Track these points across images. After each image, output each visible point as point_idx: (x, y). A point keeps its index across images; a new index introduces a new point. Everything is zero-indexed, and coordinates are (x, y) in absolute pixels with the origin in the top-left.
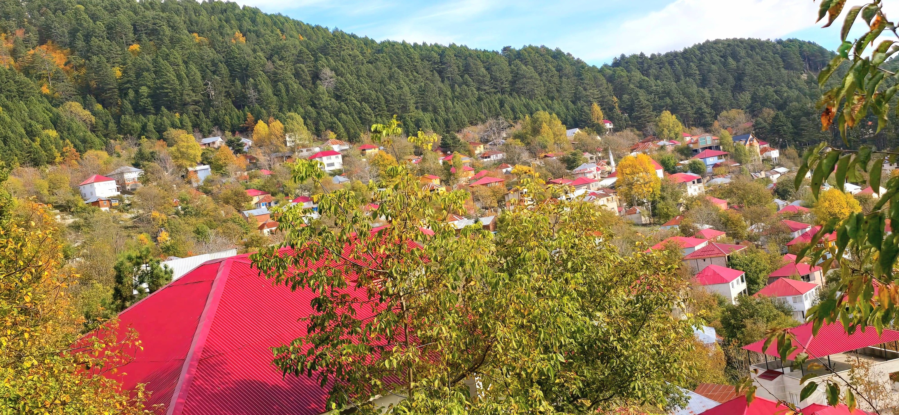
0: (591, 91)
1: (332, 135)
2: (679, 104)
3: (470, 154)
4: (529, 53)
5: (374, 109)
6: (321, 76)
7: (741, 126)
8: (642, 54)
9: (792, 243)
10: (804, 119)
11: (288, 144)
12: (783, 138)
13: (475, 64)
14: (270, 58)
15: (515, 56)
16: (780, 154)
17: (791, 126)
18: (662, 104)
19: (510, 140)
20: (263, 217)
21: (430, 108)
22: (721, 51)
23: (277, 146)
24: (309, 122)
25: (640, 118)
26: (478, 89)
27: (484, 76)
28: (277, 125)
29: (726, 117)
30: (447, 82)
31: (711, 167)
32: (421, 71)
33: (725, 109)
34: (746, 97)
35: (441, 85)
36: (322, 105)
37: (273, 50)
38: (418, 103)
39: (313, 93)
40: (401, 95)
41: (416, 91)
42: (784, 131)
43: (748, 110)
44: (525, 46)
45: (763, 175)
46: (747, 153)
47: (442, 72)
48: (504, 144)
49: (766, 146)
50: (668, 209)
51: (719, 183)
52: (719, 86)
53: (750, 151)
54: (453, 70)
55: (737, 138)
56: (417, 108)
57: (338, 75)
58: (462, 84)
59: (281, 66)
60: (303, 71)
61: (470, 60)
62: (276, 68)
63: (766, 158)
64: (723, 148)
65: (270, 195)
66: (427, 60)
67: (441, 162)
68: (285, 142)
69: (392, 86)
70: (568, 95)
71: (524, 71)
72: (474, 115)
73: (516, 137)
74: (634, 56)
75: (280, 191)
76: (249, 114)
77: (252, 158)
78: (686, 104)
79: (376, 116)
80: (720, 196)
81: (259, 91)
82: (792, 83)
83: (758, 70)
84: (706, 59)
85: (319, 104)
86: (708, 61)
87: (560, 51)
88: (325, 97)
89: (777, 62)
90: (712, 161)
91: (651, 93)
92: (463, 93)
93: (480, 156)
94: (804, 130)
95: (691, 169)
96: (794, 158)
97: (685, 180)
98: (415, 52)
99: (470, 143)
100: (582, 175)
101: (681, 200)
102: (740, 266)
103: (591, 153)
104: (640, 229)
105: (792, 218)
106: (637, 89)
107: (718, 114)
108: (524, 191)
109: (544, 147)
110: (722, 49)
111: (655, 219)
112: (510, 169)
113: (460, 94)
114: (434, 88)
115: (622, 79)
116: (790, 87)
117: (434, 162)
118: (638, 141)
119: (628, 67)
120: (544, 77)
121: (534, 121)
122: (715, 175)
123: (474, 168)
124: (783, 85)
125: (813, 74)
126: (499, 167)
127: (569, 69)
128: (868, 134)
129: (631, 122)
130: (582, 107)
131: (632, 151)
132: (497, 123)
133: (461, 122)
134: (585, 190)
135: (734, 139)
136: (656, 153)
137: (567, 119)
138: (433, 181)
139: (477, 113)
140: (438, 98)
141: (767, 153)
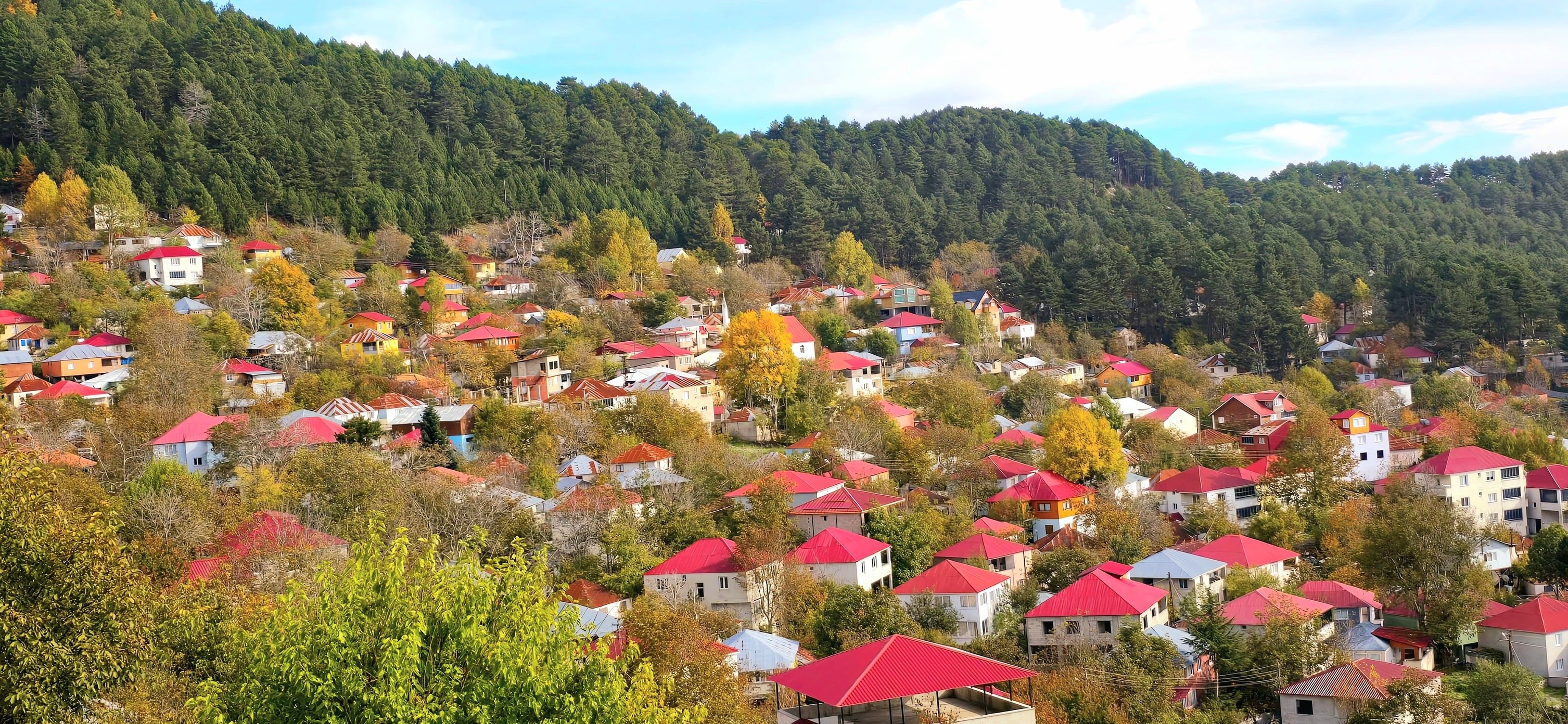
0: (718, 180)
1: (190, 216)
2: (873, 221)
3: (466, 278)
4: (608, 95)
5: (283, 172)
6: (185, 96)
7: (980, 273)
8: (824, 120)
9: (997, 498)
10: (1084, 272)
11: (97, 227)
12: (1045, 303)
13: (498, 105)
14: (82, 52)
15: (581, 98)
16: (1037, 332)
17: (1060, 283)
18: (844, 219)
19: (548, 259)
20: (18, 368)
21: (399, 182)
22: (967, 130)
23: (71, 229)
24: (146, 185)
25: (800, 241)
26: (501, 154)
27: (513, 131)
28: (76, 186)
29: (956, 254)
30: (440, 134)
31: (909, 344)
32: (391, 107)
33: (958, 239)
34: (998, 219)
35: (425, 137)
36: (177, 155)
37: (90, 36)
38: (376, 168)
39: (162, 128)
40: (341, 150)
41: (374, 145)
42: (1047, 291)
43: (997, 246)
44: (602, 80)
45: (997, 368)
46: (975, 327)
47: (432, 113)
48: (535, 266)
49: (1013, 315)
50: (804, 417)
51: (915, 376)
52: (957, 195)
53: (980, 323)
54: (456, 110)
55: (962, 295)
56: (371, 178)
57: (217, 99)
58: (470, 140)
59: (102, 69)
60: (147, 83)
61: (492, 97)
62: (92, 72)
63: (1010, 337)
64: (936, 312)
65: (41, 325)
66: (405, 88)
67: (403, 288)
68: (91, 223)
69: (326, 131)
70: (674, 180)
71: (594, 128)
72: (486, 203)
73: (561, 253)
74: (808, 122)
75: (62, 320)
76: (25, 158)
77: (17, 248)
78: (885, 222)
79: (286, 186)
80: (909, 400)
81: (52, 116)
82: (1086, 202)
83: (1029, 172)
84: (939, 141)
85: (171, 154)
86: (942, 146)
87: (669, 98)
88: (187, 140)
89: (1063, 161)
90: (911, 333)
91: (827, 195)
92: (470, 159)
93: (484, 283)
94: (1082, 292)
95: (870, 346)
96: (1060, 343)
97: (849, 366)
98: (383, 69)
99: (470, 258)
100: (668, 340)
101: (833, 404)
102: (884, 533)
103: (697, 299)
104: (750, 450)
105: (1011, 454)
106: (802, 186)
107: (943, 248)
108: (550, 359)
109: (610, 279)
110: (970, 126)
111: (780, 435)
112: (538, 315)
113: (463, 159)
114: (411, 144)
115: (779, 164)
116: (1081, 210)
117: (390, 288)
118: (789, 284)
119: (794, 141)
120: (631, 144)
121: (598, 227)
122: (914, 360)
123: (469, 306)
124: (1070, 203)
125: (1126, 190)
126: (519, 308)
127: (680, 134)
128: (1195, 309)
129: (782, 247)
130: (696, 208)
131: (774, 301)
132: (527, 223)
133: (458, 214)
134: (661, 368)
135: (957, 297)
136: (815, 309)
137: (664, 231)
138: (378, 325)
139: (493, 200)
140: (417, 163)
141: (1014, 329)
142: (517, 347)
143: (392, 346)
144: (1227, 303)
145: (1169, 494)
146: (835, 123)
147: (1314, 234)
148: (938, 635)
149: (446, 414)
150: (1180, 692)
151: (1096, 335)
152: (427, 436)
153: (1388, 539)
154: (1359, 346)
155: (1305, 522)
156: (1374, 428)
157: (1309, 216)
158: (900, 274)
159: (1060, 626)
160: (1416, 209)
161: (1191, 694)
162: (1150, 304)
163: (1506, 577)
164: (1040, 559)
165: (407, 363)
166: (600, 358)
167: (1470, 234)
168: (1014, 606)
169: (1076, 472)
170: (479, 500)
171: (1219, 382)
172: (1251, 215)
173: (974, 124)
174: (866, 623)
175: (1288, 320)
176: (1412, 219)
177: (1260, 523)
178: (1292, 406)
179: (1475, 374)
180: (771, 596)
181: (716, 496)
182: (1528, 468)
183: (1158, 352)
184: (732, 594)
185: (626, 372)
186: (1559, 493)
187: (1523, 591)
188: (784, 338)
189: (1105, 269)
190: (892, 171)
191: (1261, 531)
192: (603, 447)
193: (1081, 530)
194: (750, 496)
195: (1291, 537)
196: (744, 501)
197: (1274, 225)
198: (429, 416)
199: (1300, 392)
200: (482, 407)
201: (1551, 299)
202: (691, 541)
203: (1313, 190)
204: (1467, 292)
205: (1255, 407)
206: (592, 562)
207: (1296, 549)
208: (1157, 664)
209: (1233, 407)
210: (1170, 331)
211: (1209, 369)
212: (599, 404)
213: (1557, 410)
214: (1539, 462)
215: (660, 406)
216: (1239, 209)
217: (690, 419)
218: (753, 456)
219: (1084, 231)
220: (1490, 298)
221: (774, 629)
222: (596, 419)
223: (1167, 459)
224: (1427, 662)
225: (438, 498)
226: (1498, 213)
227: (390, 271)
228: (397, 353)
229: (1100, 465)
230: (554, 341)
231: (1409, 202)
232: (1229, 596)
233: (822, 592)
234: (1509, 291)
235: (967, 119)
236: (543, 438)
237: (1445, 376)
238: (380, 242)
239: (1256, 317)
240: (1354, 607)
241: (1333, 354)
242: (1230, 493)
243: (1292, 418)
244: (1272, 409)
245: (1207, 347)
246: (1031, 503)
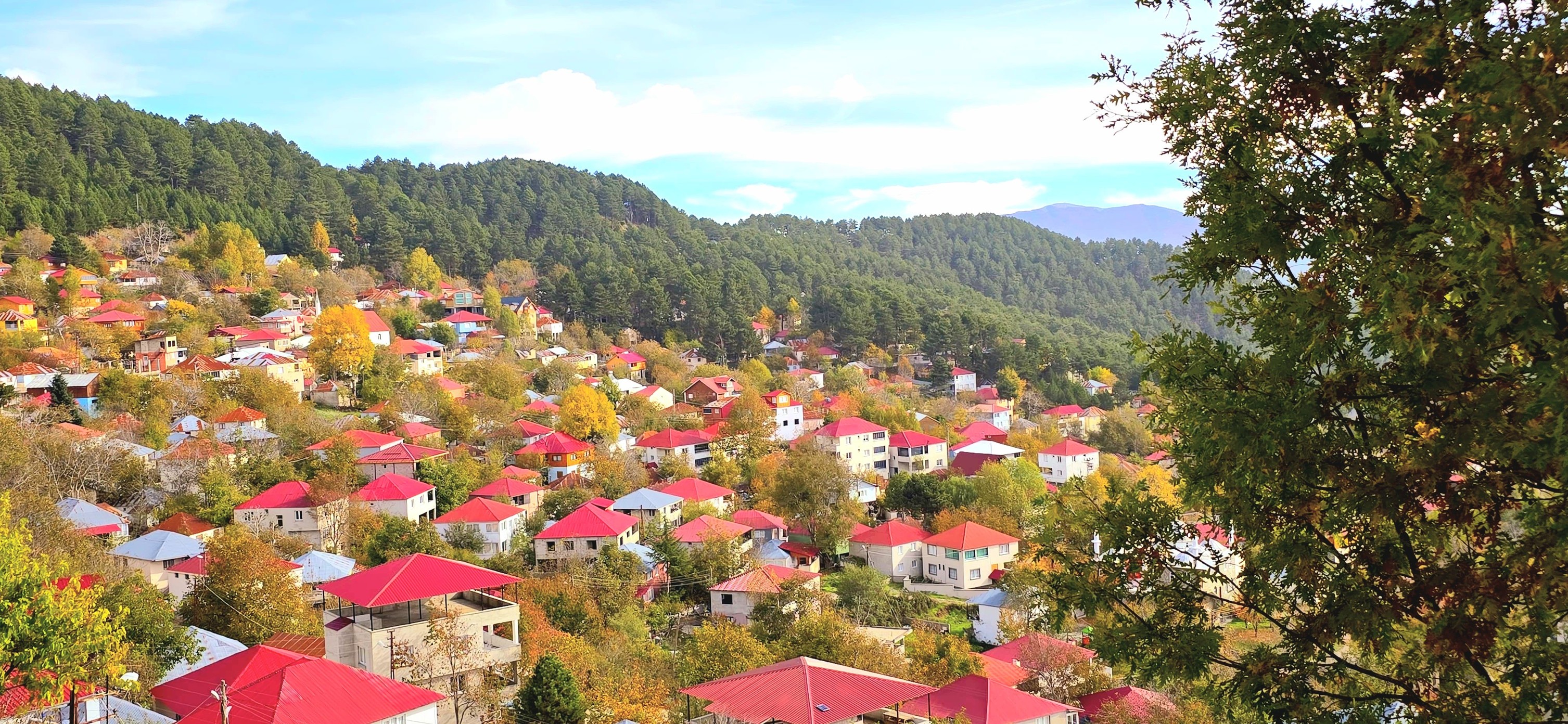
0: (318, 203)
2: (442, 240)
3: (101, 272)
4: (229, 132)
7: (523, 284)
8: (406, 160)
9: (521, 452)
10: (600, 286)
12: (571, 308)
13: (134, 134)
15: (205, 132)
16: (564, 329)
17: (582, 293)
18: (419, 238)
19: (172, 259)
21: (44, 191)
22: (518, 176)
25: (383, 253)
26: (135, 173)
27: (146, 155)
29: (506, 269)
30: (82, 155)
31: (465, 335)
32: (39, 131)
33: (508, 257)
34: (539, 244)
35: (71, 157)
38: (24, 179)
41: (23, 160)
42: (573, 299)
43: (537, 264)
44: (224, 119)
45: (533, 354)
46: (517, 324)
47: (76, 137)
48: (162, 264)
49: (547, 315)
50: (377, 389)
51: (468, 360)
52: (509, 224)
53: (521, 321)
54: (97, 136)
55: (508, 300)
56: (20, 187)
58: (108, 161)
61: (128, 127)
63: (543, 332)
64: (488, 311)
66: (52, 115)
67: (44, 277)
70: (281, 203)
71: (215, 157)
72: (120, 212)
73: (184, 255)
74: (394, 162)
78: (451, 242)
80: (462, 378)
82: (605, 234)
83: (564, 210)
84: (496, 183)
86: (499, 186)
87: (280, 136)
89: (590, 203)
90: (467, 327)
91: (406, 219)
92: (107, 176)
93: (117, 276)
94: (598, 301)
95: (434, 336)
96: (580, 338)
97: (416, 351)
98: (33, 99)
99: (105, 255)
100: (271, 326)
101: (401, 379)
102: (431, 478)
103: (296, 295)
104: (332, 413)
105: (535, 419)
106: (387, 211)
107: (496, 263)
108: (168, 339)
109: (225, 277)
110: (521, 173)
111: (358, 402)
112: (161, 303)
113: (101, 176)
114: (56, 161)
115: (369, 193)
116: (602, 240)
117: (32, 277)
118: (373, 286)
119: (382, 175)
120: (247, 171)
121: (215, 235)
122: (469, 347)
123: (102, 294)
124: (593, 235)
125: (635, 227)
126: (146, 297)
127: (288, 166)
128: (679, 316)
129: (369, 257)
130: (299, 224)
131: (360, 299)
132: (155, 229)
133: (96, 220)
134: (263, 348)
135: (504, 301)
136: (393, 306)
137: (272, 240)
138: (21, 307)
139: (127, 210)
140: (60, 176)
141: (547, 326)
142: (142, 328)
143: (31, 324)
144: (701, 312)
145: (649, 449)
146: (415, 163)
147: (765, 266)
148: (466, 553)
149: (72, 381)
150: (641, 590)
151: (607, 333)
152: (55, 398)
153: (791, 481)
154: (791, 346)
155: (741, 469)
156: (793, 403)
157: (762, 253)
158: (462, 282)
159: (559, 544)
160: (835, 251)
161: (650, 592)
162: (647, 311)
163: (872, 508)
164: (548, 497)
165: (45, 338)
166: (212, 339)
167: (869, 270)
168: (527, 531)
169: (581, 433)
170: (96, 450)
171: (694, 369)
172: (722, 249)
173: (524, 172)
174: (410, 544)
175: (743, 326)
176: (832, 257)
177: (710, 470)
178: (739, 388)
179: (866, 367)
180: (337, 526)
181: (300, 448)
182: (893, 432)
183: (651, 346)
184: (306, 523)
185: (233, 351)
186: (910, 450)
187: (883, 517)
188: (362, 327)
189: (615, 284)
190: (459, 203)
191: (710, 475)
192: (209, 409)
193: (582, 475)
194: (326, 449)
195: (731, 479)
196: (321, 453)
197: (738, 257)
198: (57, 381)
199: (746, 378)
200: (106, 376)
201: (918, 317)
202: (273, 484)
203: (767, 234)
204: (862, 310)
205: (714, 387)
206: (192, 498)
207: (733, 488)
208: (625, 571)
209: (698, 387)
210: (661, 331)
211: (687, 360)
212: (207, 375)
213: (918, 393)
214: (899, 428)
215: (258, 378)
216: (714, 245)
217: (283, 388)
218: (333, 418)
219: (602, 256)
220: (877, 315)
221: (339, 550)
222: (204, 386)
223: (649, 424)
224: (815, 567)
225: (60, 448)
226: (889, 256)
227: (33, 264)
228: (36, 330)
229: (598, 428)
230: (173, 324)
231: (831, 246)
232: (683, 521)
233: (378, 522)
234: (890, 310)
235: (519, 167)
236: (159, 401)
237: (846, 368)
238: (25, 240)
239: (721, 323)
240: (769, 529)
241: (773, 350)
242: (691, 448)
243: (737, 395)
244: (725, 389)
245: (686, 343)
246: (547, 455)
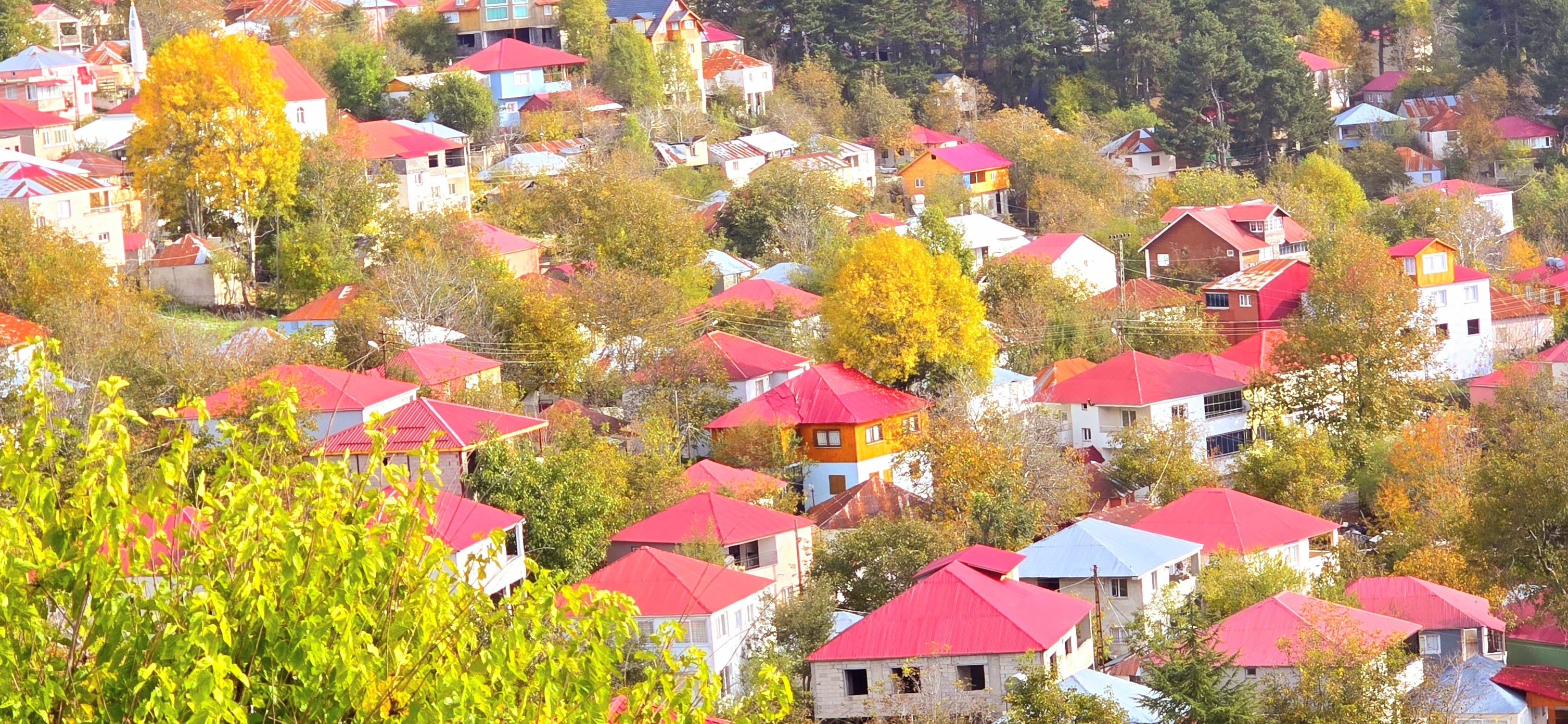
9: (729, 421)
12: (793, 23)
16: (777, 81)
31: (517, 106)
45: (700, 154)
46: (654, 71)
49: (729, 46)
50: (314, 256)
51: (535, 172)
53: (664, 63)
55: (625, 6)
63: (722, 90)
64: (572, 38)
80: (525, 221)
90: (521, 84)
95: (438, 108)
96: (824, 104)
97: (402, 150)
100: (17, 93)
101: (373, 227)
102: (510, 492)
103: (67, 8)
104: (208, 324)
105: (750, 328)
111: (264, 293)
122: (526, 139)
128: (1091, 38)
131: (233, 16)
134: (7, 154)
136: (319, 35)
141: (731, 75)
144: (1154, 28)
145: (1075, 409)
151: (897, 89)
154: (1410, 115)
155: (1343, 461)
156: (1463, 274)
159: (880, 678)
162: (1002, 26)
164: (826, 545)
168: (784, 638)
169: (890, 365)
171: (1143, 186)
175: (1277, 62)
177: (1256, 464)
178: (1302, 234)
183: (1021, 123)
191: (1259, 480)
193: (904, 483)
195: (1319, 491)
199: (1313, 205)
205: (1229, 233)
207: (1326, 514)
209: (1185, 234)
210: (1043, 82)
211: (1122, 160)
215: (16, 233)
218: (214, 336)
223: (1064, 339)
229: (940, 349)
232: (1211, 610)
239: (1215, 56)
240: (1453, 627)
241: (1359, 130)
242: (1195, 404)
243: (1303, 256)
244: (1261, 237)
245: (1117, 114)
246: (800, 429)
